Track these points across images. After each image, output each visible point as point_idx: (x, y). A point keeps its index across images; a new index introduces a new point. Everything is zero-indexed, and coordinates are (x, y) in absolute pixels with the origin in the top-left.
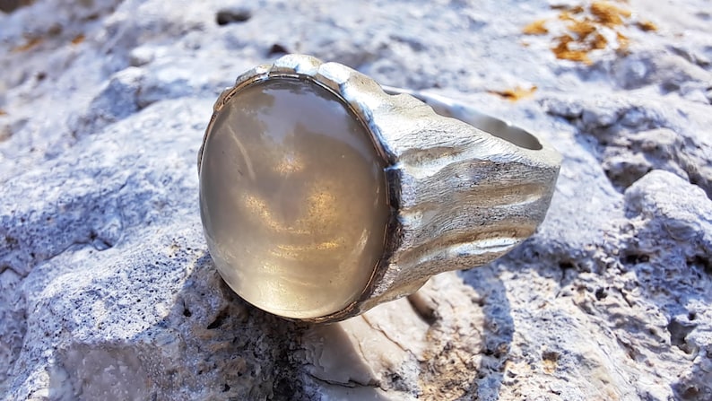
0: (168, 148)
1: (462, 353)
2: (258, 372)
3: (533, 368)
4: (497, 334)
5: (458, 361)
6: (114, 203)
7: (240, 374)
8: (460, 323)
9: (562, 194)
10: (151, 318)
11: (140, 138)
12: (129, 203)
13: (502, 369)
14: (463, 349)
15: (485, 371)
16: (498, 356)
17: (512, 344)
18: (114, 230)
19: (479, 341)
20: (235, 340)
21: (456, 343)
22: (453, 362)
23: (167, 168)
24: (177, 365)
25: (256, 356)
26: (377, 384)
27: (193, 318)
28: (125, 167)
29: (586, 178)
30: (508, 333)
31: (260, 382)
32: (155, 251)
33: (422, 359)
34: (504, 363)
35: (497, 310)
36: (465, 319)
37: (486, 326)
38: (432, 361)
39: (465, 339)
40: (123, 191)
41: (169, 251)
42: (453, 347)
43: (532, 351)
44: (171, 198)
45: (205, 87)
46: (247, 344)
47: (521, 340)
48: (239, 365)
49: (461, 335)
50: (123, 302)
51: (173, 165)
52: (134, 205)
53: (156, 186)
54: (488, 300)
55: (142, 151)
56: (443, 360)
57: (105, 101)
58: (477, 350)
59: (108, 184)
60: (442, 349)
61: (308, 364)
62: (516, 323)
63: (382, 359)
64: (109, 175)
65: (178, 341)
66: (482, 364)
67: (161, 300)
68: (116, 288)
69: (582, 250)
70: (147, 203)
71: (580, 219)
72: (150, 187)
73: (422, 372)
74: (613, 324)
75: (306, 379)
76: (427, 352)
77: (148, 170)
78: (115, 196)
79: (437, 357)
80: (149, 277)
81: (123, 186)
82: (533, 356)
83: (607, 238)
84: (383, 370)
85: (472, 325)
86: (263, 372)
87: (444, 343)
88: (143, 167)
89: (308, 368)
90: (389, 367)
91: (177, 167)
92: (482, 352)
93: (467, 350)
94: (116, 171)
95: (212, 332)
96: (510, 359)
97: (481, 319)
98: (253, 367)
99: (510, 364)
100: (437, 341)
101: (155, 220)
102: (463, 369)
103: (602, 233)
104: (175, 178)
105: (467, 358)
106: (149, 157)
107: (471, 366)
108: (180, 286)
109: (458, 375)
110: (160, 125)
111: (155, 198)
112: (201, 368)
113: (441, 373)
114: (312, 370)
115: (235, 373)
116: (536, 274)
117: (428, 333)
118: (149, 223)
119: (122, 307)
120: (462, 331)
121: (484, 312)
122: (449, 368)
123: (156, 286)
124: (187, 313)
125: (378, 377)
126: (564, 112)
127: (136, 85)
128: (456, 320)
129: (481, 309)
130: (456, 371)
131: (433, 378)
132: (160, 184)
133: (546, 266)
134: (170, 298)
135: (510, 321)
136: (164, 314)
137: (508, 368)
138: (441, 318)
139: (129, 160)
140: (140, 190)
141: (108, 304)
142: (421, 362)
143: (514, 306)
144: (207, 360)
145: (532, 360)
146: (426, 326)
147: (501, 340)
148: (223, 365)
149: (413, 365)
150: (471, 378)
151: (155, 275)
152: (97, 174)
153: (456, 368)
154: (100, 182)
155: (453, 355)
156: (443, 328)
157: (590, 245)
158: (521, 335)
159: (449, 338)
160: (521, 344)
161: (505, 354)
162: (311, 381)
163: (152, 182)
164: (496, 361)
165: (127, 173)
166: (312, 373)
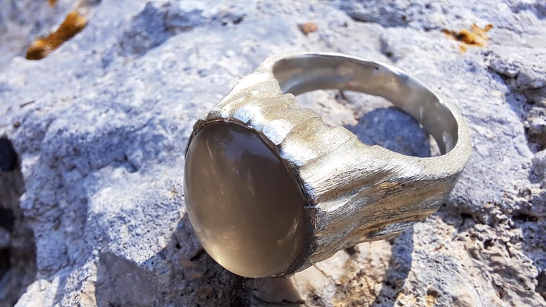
0: (177, 98)
1: (369, 279)
2: (220, 296)
3: (418, 300)
4: (397, 270)
5: (365, 286)
6: (139, 138)
7: (207, 297)
8: (373, 256)
9: (479, 153)
10: (155, 247)
11: (159, 79)
12: (148, 141)
13: (395, 298)
14: (371, 276)
15: (382, 299)
16: (394, 287)
17: (407, 280)
18: (138, 159)
19: (383, 273)
20: (208, 271)
21: (366, 271)
22: (362, 285)
23: (174, 118)
24: (168, 290)
25: (220, 283)
26: (303, 302)
27: (181, 251)
28: (147, 110)
29: (504, 138)
30: (405, 271)
31: (221, 302)
32: (161, 192)
33: (338, 282)
34: (398, 294)
35: (402, 250)
36: (377, 254)
37: (391, 262)
38: (346, 284)
39: (374, 269)
40: (145, 130)
41: (170, 195)
42: (364, 274)
43: (420, 288)
44: (176, 145)
45: (214, 18)
46: (215, 274)
47: (413, 279)
48: (208, 291)
49: (372, 266)
50: (139, 231)
51: (178, 117)
52: (151, 144)
53: (166, 131)
54: (397, 241)
55: (159, 97)
56: (355, 283)
57: (141, 21)
58: (380, 279)
59: (136, 122)
60: (355, 275)
61: (255, 289)
62: (414, 264)
63: (308, 285)
64: (136, 114)
65: (169, 272)
66: (381, 292)
67: (162, 234)
68: (135, 219)
69: (482, 207)
70: (160, 144)
71: (487, 178)
72: (162, 132)
73: (337, 293)
74: (491, 269)
75: (252, 300)
76: (344, 277)
77: (161, 117)
78: (139, 133)
79: (350, 282)
80: (155, 214)
81: (145, 126)
82: (420, 292)
83: (506, 199)
84: (308, 292)
85: (381, 259)
86: (224, 295)
87: (358, 271)
88: (159, 114)
89: (254, 292)
90: (313, 291)
91: (182, 119)
92: (383, 282)
93: (374, 278)
94: (141, 112)
95: (193, 264)
96: (402, 291)
97: (388, 256)
98: (217, 292)
99: (401, 295)
100: (353, 269)
101: (164, 160)
102: (367, 293)
103: (503, 193)
104: (180, 128)
105: (372, 284)
106: (163, 104)
107: (373, 292)
108: (175, 225)
109: (363, 297)
110: (175, 68)
111: (165, 142)
112: (183, 293)
113: (351, 294)
114: (257, 294)
115: (204, 297)
116: (441, 221)
117: (348, 262)
118: (160, 162)
119: (138, 235)
120: (373, 263)
121: (392, 250)
122: (357, 290)
123: (160, 222)
124: (178, 246)
125: (304, 298)
126: (502, 71)
127: (164, 10)
128: (370, 254)
129: (390, 247)
130: (362, 293)
131: (344, 296)
132: (169, 131)
133: (450, 215)
134: (168, 233)
135: (409, 261)
136: (163, 245)
137: (399, 298)
138: (359, 252)
139: (149, 104)
140: (156, 133)
141: (130, 231)
142: (337, 285)
143: (416, 247)
144: (188, 285)
145: (418, 295)
146: (347, 256)
147: (399, 276)
148: (198, 290)
149: (332, 288)
150: (372, 301)
151: (160, 213)
152: (128, 111)
153: (362, 291)
154: (130, 118)
155: (363, 280)
156: (359, 259)
157: (490, 203)
158: (415, 275)
159: (362, 267)
160: (413, 282)
161: (399, 287)
162: (256, 302)
163: (164, 127)
164: (392, 291)
165: (148, 115)
166: (257, 296)
